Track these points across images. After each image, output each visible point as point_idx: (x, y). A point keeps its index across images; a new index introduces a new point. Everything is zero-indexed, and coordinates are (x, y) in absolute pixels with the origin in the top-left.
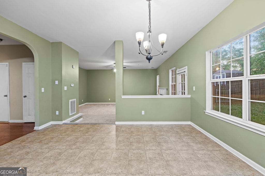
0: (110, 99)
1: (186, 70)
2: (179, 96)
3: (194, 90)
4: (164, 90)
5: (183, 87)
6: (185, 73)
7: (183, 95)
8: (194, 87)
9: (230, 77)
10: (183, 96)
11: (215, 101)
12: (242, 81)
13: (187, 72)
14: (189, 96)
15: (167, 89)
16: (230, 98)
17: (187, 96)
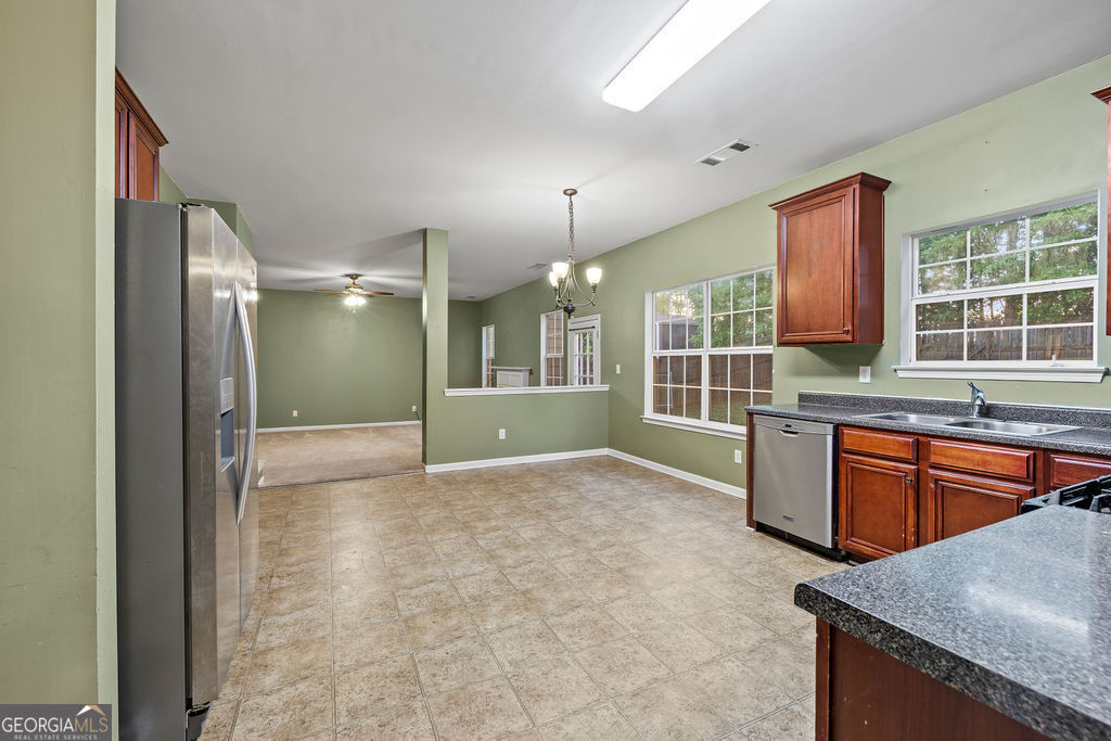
0: (295, 413)
1: (597, 324)
2: (575, 387)
3: (618, 372)
4: (521, 374)
5: (587, 365)
6: (595, 331)
7: (588, 385)
8: (618, 367)
9: (685, 348)
10: (588, 388)
11: (660, 395)
12: (700, 356)
13: (598, 328)
14: (606, 388)
15: (531, 370)
16: (685, 386)
17: (598, 387)
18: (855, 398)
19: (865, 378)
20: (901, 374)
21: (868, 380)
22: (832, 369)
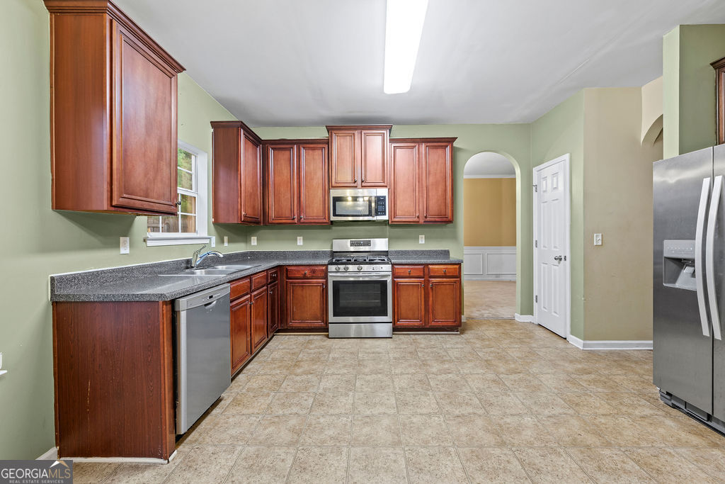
19: (125, 249)
20: (150, 243)
21: (127, 251)
22: (93, 240)
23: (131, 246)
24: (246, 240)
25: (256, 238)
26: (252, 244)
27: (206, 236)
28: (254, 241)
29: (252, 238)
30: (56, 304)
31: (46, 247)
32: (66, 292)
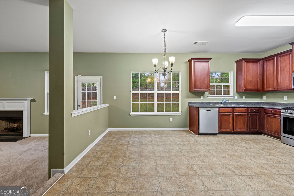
18: (201, 102)
19: (202, 98)
20: (209, 97)
21: (203, 99)
22: (196, 96)
23: (204, 98)
24: (261, 97)
25: (265, 97)
26: (264, 99)
27: (233, 96)
28: (264, 98)
29: (264, 97)
30: (189, 107)
31: (188, 97)
32: (191, 105)
